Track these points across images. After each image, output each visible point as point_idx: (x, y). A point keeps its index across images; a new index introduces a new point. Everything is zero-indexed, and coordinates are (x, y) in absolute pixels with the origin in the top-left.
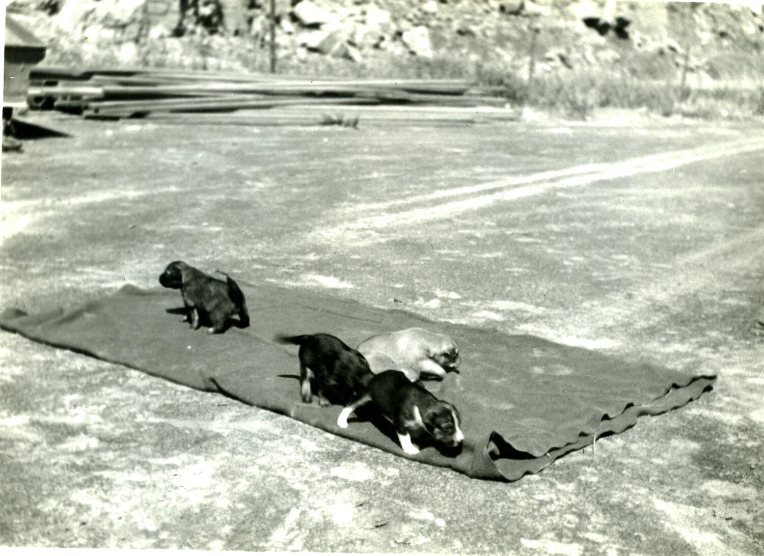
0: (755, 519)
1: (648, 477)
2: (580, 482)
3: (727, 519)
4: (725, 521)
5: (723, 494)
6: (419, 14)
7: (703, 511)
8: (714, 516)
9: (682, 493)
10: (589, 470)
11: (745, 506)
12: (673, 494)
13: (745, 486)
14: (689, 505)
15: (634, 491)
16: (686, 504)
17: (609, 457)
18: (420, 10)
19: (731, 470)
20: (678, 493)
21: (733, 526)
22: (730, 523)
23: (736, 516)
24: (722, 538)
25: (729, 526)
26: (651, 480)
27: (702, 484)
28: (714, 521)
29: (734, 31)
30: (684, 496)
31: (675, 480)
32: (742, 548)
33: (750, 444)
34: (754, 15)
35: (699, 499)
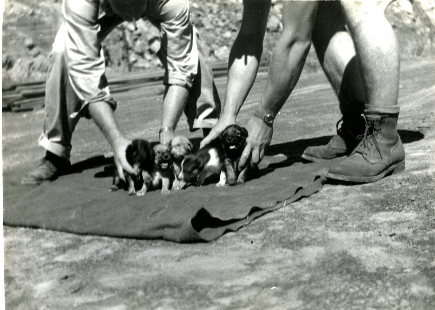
0: (415, 232)
1: (326, 219)
2: (268, 231)
3: (391, 236)
4: (389, 238)
5: (388, 220)
6: (222, 40)
7: (370, 233)
8: (380, 235)
9: (353, 224)
10: (277, 222)
11: (407, 225)
12: (346, 226)
13: (407, 212)
14: (359, 231)
15: (313, 230)
16: (356, 230)
17: (296, 213)
18: (222, 37)
19: (395, 204)
20: (350, 225)
21: (396, 240)
22: (393, 238)
23: (398, 232)
24: (385, 249)
25: (393, 240)
26: (328, 221)
27: (371, 216)
28: (380, 239)
29: (399, 24)
30: (355, 226)
31: (349, 217)
32: (403, 253)
33: (411, 188)
34: (409, 13)
35: (367, 226)
